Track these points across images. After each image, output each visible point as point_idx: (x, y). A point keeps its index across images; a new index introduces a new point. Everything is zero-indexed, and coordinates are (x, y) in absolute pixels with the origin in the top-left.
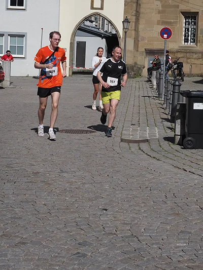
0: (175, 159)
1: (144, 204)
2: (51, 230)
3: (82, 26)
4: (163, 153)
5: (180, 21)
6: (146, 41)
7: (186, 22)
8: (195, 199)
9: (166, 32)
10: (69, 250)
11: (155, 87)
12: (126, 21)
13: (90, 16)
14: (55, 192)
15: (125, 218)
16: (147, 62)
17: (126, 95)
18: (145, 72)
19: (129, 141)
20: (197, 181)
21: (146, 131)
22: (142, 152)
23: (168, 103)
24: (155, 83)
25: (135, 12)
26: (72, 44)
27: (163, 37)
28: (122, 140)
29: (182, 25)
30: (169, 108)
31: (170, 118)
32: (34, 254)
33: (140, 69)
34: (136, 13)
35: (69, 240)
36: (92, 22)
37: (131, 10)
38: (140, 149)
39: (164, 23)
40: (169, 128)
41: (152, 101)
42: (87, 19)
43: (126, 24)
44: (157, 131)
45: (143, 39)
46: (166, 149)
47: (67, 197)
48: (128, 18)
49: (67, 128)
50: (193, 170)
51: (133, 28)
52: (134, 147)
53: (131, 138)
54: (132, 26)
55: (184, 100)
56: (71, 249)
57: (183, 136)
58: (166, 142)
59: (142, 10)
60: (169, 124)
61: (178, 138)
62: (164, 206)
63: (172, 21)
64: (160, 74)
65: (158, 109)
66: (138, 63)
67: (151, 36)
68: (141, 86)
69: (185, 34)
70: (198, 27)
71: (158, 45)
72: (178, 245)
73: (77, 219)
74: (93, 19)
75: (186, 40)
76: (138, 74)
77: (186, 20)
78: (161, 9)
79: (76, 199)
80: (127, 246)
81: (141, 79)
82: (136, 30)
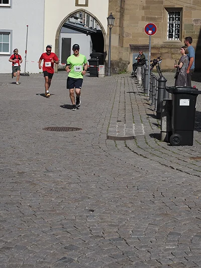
0: (162, 156)
1: (132, 204)
2: (36, 233)
3: (67, 22)
4: (150, 150)
5: (164, 17)
6: (131, 37)
7: (170, 18)
8: (183, 199)
9: (151, 28)
10: (54, 254)
11: (140, 82)
12: (111, 17)
13: (75, 13)
14: (40, 193)
15: (113, 220)
16: (132, 58)
17: (112, 91)
18: (130, 68)
19: (115, 139)
20: (184, 179)
21: (132, 127)
22: (128, 150)
23: (154, 98)
24: (140, 78)
25: (119, 9)
26: (57, 41)
27: (147, 33)
28: (108, 137)
29: (166, 21)
30: (155, 104)
31: (155, 114)
32: (19, 259)
33: (125, 65)
34: (121, 9)
35: (55, 243)
36: (77, 18)
37: (116, 6)
38: (126, 146)
39: (148, 19)
40: (155, 124)
41: (138, 96)
42: (72, 15)
43: (110, 20)
44: (143, 127)
45: (128, 35)
46: (152, 146)
47: (53, 198)
48: (113, 14)
49: (53, 126)
50: (180, 168)
51: (118, 25)
52: (120, 144)
53: (117, 135)
54: (117, 22)
55: (170, 96)
56: (57, 254)
57: (169, 133)
58: (153, 139)
59: (126, 7)
60: (155, 121)
61: (164, 135)
62: (152, 206)
63: (156, 17)
64: (145, 70)
65: (144, 105)
66: (123, 59)
67: (136, 32)
68: (126, 82)
69: (169, 29)
70: (182, 22)
71: (143, 40)
72: (167, 247)
73: (63, 221)
74: (78, 15)
75: (170, 36)
76: (123, 70)
77: (170, 16)
78: (145, 5)
79: (62, 199)
80: (115, 249)
81: (126, 75)
82: (121, 26)
